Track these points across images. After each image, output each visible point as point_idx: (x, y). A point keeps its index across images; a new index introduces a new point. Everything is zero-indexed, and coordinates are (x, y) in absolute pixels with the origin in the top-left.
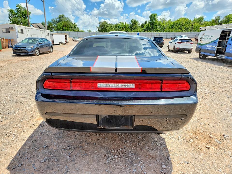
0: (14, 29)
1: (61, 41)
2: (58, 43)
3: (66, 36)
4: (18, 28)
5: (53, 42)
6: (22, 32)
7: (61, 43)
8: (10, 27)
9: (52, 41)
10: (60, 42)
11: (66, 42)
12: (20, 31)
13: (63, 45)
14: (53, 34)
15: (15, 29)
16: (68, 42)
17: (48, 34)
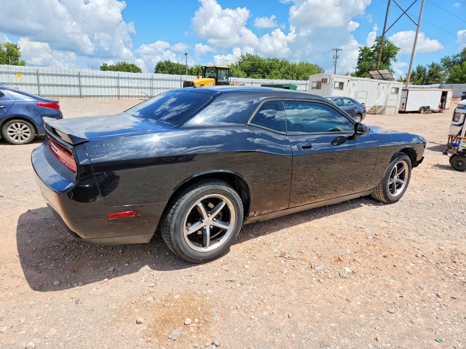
0: (328, 83)
1: (425, 105)
2: (417, 109)
3: (444, 94)
4: (335, 79)
5: (404, 106)
6: (341, 86)
7: (426, 109)
8: (323, 79)
9: (403, 104)
10: (423, 107)
11: (442, 107)
12: (337, 85)
13: (430, 115)
14: (410, 89)
15: (329, 81)
16: (447, 107)
17: (397, 89)
